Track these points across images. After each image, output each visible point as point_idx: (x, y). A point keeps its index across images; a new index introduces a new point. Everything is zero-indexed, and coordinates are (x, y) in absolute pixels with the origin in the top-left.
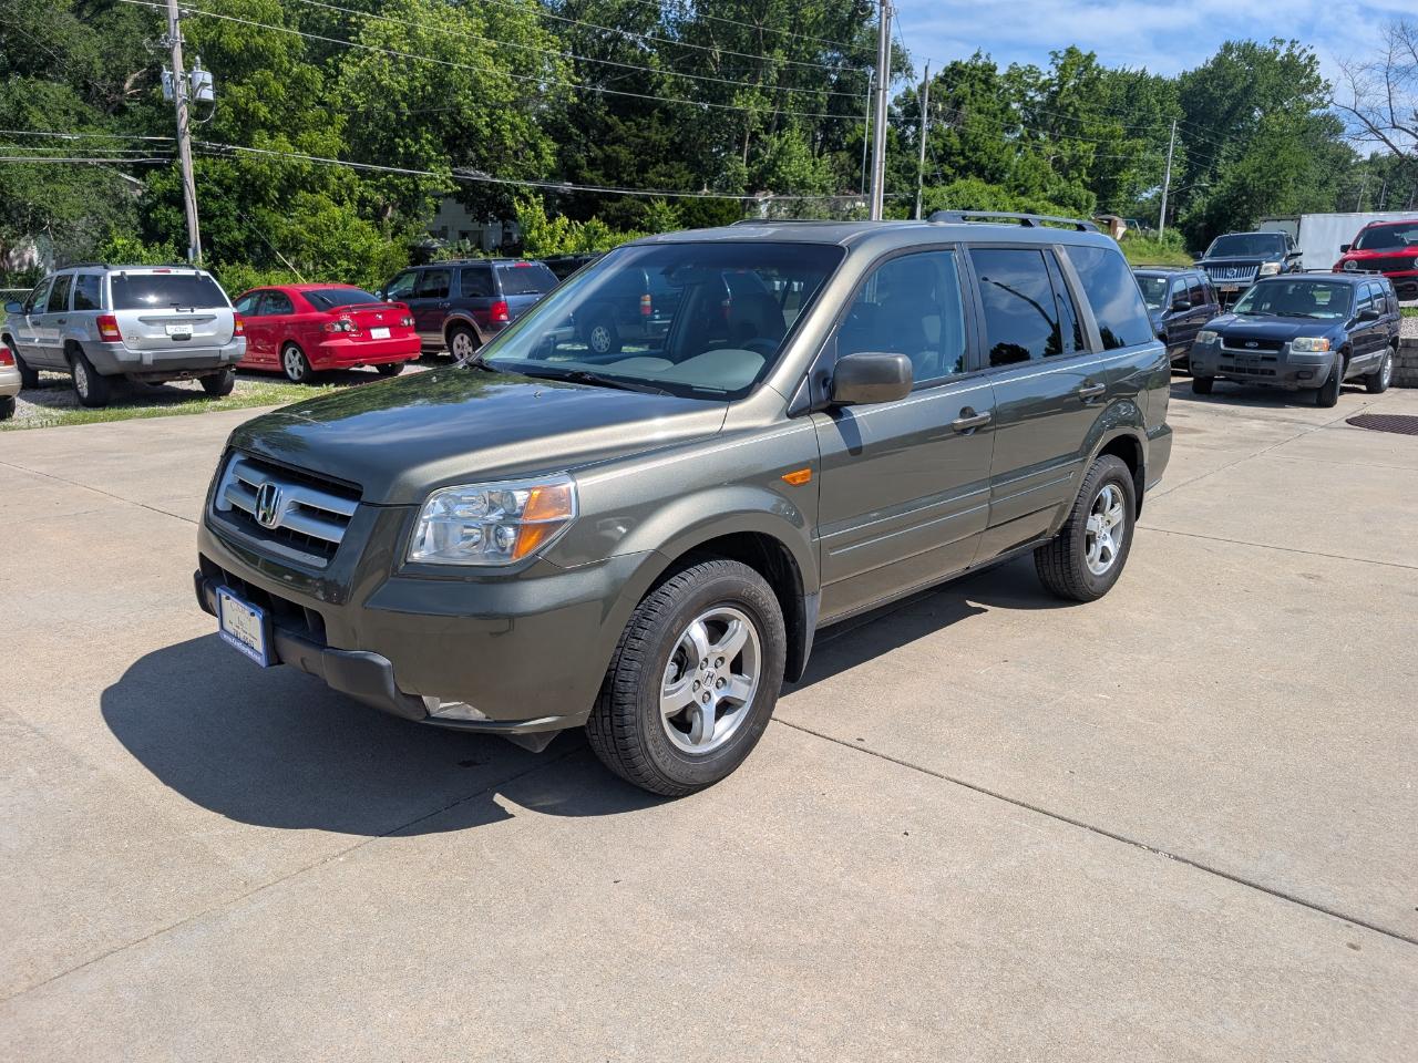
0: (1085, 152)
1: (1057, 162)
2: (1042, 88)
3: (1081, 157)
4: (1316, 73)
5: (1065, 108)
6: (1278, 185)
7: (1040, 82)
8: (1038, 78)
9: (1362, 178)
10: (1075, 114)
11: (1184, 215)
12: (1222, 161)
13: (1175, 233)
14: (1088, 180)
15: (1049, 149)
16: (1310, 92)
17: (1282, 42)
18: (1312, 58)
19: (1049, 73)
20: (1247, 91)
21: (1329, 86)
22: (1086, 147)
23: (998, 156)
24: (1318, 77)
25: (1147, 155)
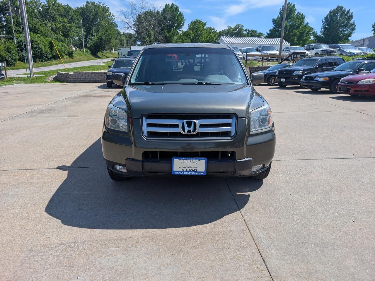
0: (59, 26)
1: (52, 29)
2: (43, 6)
3: (59, 28)
4: (110, 11)
5: (51, 13)
6: (110, 39)
7: (42, 5)
8: (41, 4)
9: (123, 38)
10: (55, 15)
11: (89, 46)
12: (94, 32)
13: (87, 50)
14: (62, 34)
15: (49, 25)
16: (109, 16)
17: (101, 3)
18: (108, 8)
19: (44, 2)
20: (96, 14)
21: (113, 15)
22: (60, 25)
23: (35, 26)
24: (111, 13)
25: (75, 28)
